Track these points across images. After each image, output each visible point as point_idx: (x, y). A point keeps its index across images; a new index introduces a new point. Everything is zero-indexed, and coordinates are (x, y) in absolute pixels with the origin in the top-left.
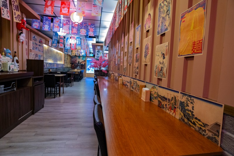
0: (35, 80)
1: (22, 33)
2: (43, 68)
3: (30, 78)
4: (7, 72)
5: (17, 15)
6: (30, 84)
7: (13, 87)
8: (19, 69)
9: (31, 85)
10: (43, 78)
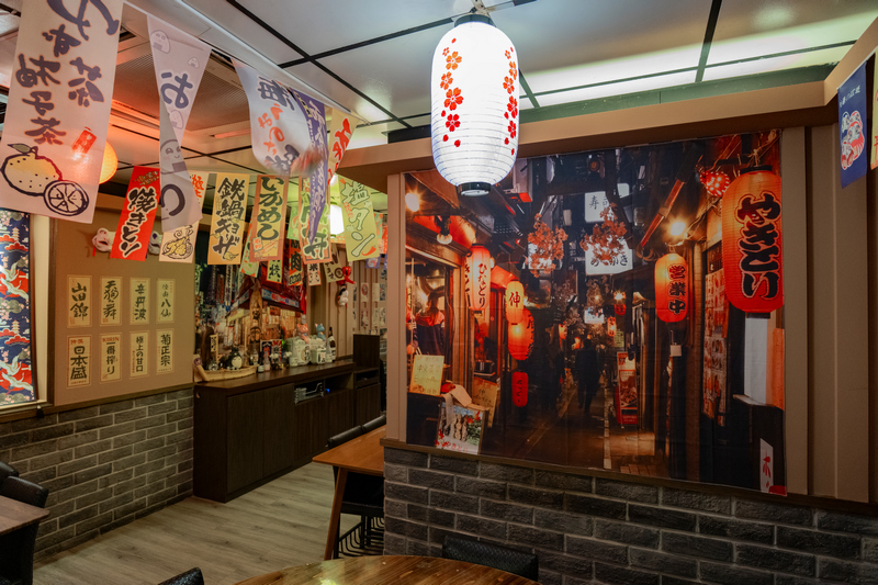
0: (359, 377)
1: (344, 290)
2: (379, 351)
3: (350, 374)
4: (316, 364)
5: (333, 271)
6: (350, 384)
7: (318, 391)
8: (334, 357)
9: (352, 387)
10: (376, 371)
